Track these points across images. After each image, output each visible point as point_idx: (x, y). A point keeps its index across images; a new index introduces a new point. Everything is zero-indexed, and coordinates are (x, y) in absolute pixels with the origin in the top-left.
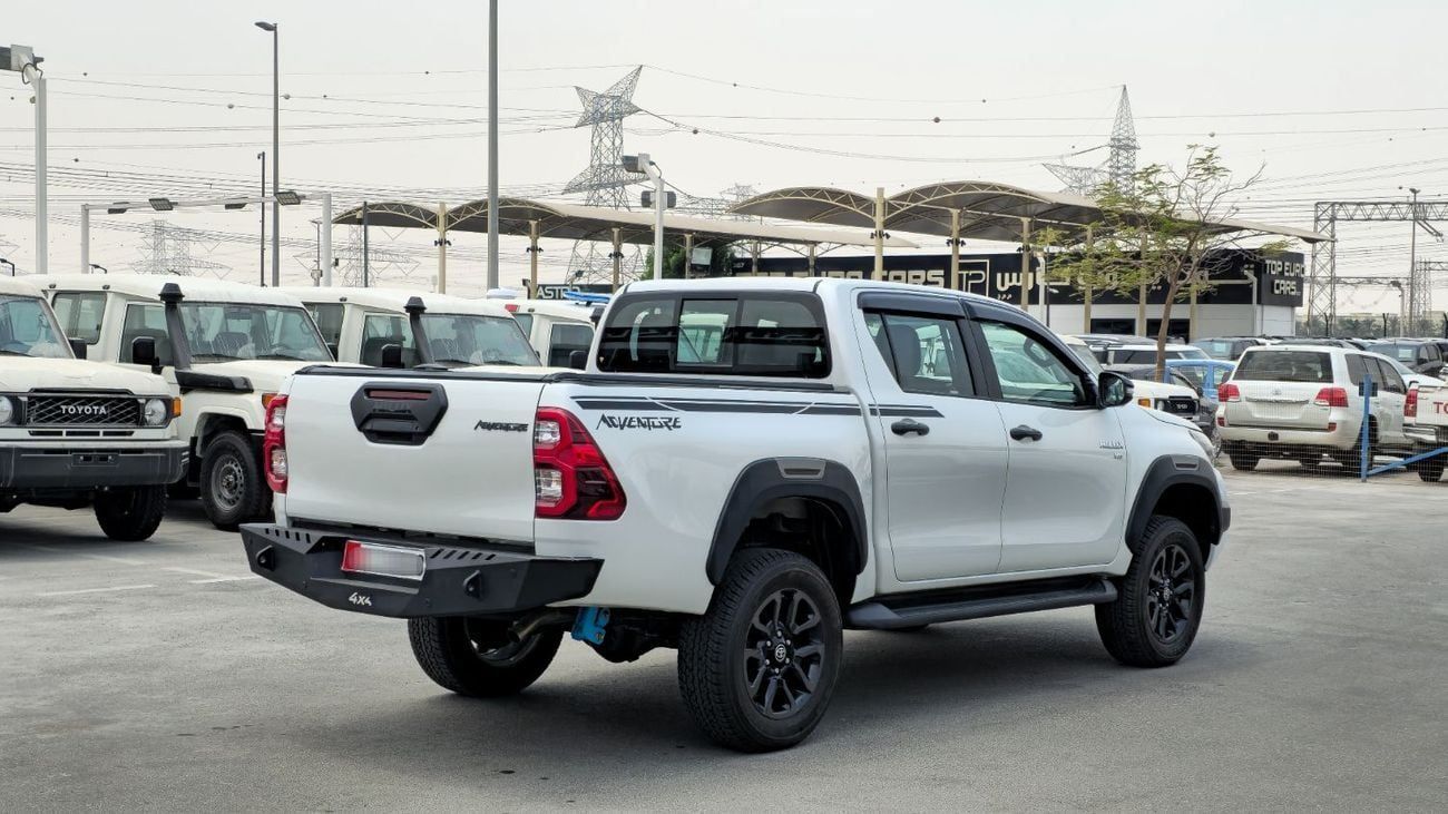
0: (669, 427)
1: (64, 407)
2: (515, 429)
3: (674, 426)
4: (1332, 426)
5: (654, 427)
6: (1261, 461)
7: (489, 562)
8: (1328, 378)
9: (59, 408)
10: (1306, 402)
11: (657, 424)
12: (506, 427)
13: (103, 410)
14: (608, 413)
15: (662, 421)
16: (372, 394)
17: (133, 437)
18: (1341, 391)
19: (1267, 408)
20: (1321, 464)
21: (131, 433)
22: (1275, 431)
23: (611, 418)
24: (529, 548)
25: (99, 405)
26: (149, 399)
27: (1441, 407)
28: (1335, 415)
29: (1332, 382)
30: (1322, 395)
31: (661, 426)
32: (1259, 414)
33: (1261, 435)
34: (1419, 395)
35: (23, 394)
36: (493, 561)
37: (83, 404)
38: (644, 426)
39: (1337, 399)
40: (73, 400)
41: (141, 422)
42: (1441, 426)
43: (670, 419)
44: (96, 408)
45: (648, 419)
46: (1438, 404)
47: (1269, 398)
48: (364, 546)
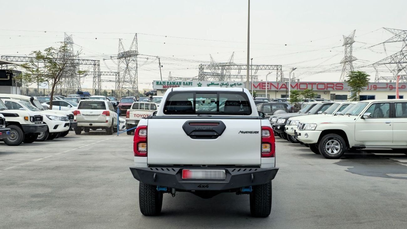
2: (254, 133)
4: (107, 121)
6: (82, 132)
7: (255, 171)
8: (105, 108)
10: (100, 115)
12: (251, 132)
16: (191, 124)
18: (108, 112)
19: (88, 117)
20: (90, 131)
22: (92, 123)
24: (258, 166)
27: (136, 115)
28: (108, 118)
29: (106, 109)
30: (104, 113)
32: (86, 119)
33: (87, 124)
34: (130, 112)
36: (257, 171)
39: (107, 114)
42: (135, 120)
46: (135, 115)
47: (88, 114)
48: (191, 170)
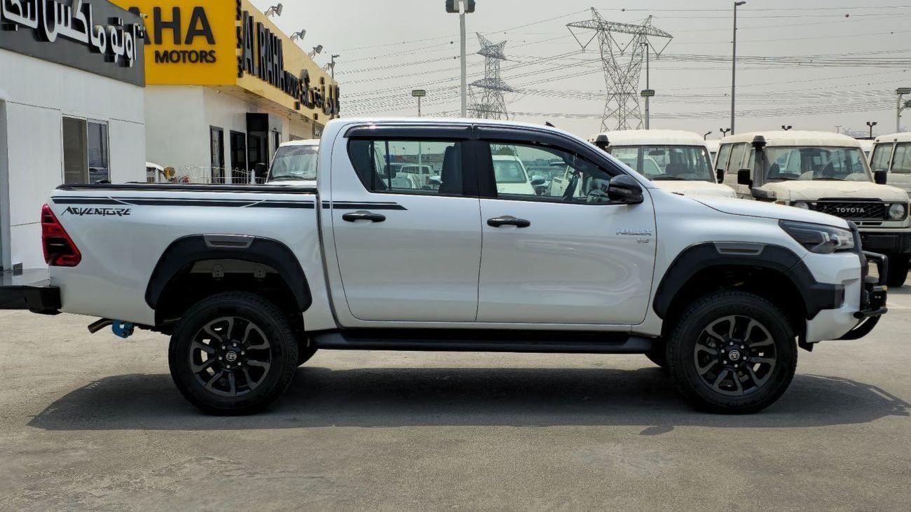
0: (120, 215)
1: (838, 209)
3: (125, 214)
5: (108, 213)
9: (835, 209)
11: (111, 212)
13: (862, 210)
14: (72, 206)
15: (115, 211)
17: (881, 226)
21: (880, 224)
23: (74, 209)
25: (860, 207)
26: (891, 204)
31: (114, 214)
35: (814, 201)
37: (851, 207)
38: (100, 213)
40: (844, 205)
41: (888, 218)
43: (123, 210)
44: (858, 209)
45: (104, 209)
